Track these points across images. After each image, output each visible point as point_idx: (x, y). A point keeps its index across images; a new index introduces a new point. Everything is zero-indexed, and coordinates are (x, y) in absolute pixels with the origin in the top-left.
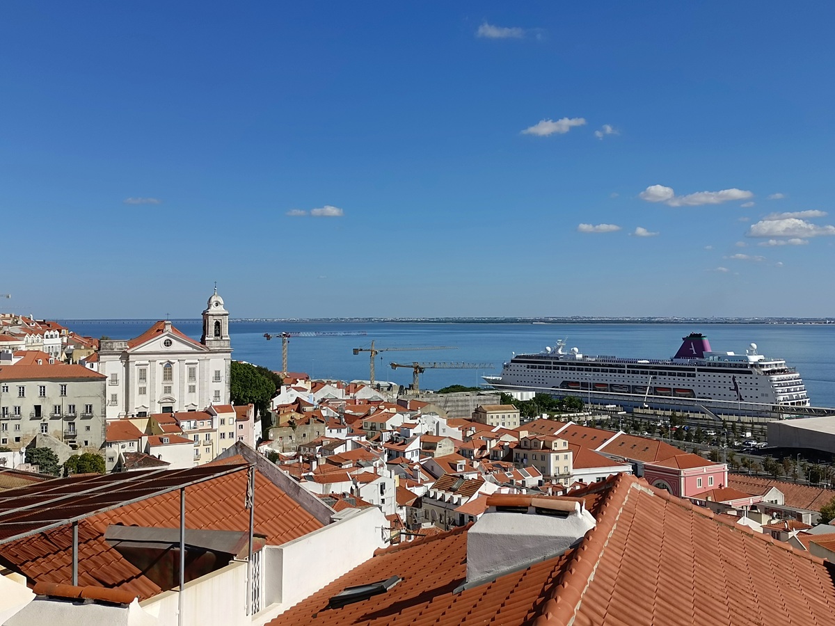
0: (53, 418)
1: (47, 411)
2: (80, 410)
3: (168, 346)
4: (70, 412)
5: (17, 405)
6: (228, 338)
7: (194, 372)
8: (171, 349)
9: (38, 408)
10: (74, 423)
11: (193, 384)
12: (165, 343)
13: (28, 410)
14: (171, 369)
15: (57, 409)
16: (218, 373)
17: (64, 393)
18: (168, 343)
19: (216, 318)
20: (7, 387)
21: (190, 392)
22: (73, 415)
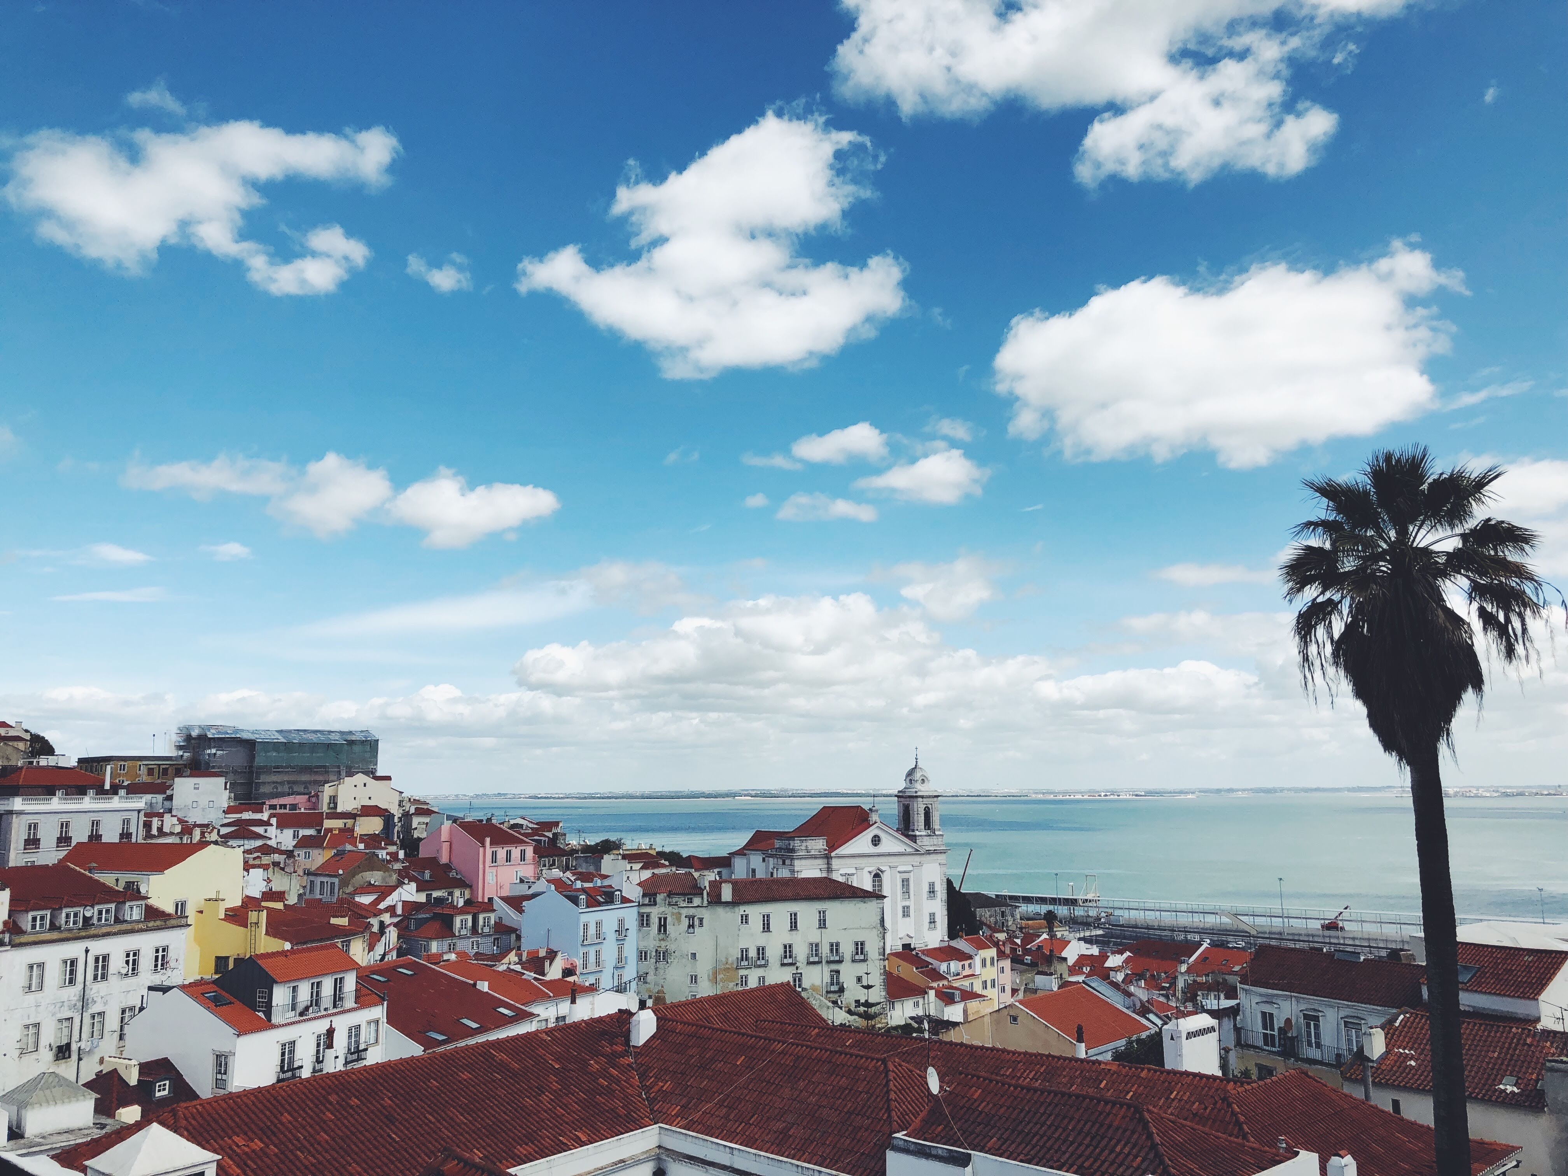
0: (809, 963)
1: (801, 952)
2: (847, 950)
3: (875, 845)
4: (833, 954)
5: (761, 944)
6: (941, 833)
7: (908, 885)
8: (880, 849)
9: (788, 949)
10: (838, 972)
11: (906, 903)
12: (872, 841)
13: (774, 953)
14: (880, 881)
15: (815, 950)
16: (932, 885)
17: (822, 924)
18: (876, 841)
19: (926, 801)
20: (747, 916)
21: (904, 916)
22: (837, 959)
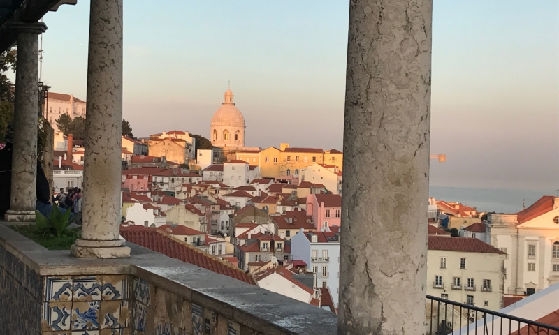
0: (453, 289)
1: (448, 282)
2: (478, 284)
3: (557, 223)
4: (469, 286)
9: (439, 280)
10: (472, 297)
12: (554, 220)
13: (430, 279)
15: (457, 281)
17: (463, 266)
18: (557, 220)
22: (472, 288)
